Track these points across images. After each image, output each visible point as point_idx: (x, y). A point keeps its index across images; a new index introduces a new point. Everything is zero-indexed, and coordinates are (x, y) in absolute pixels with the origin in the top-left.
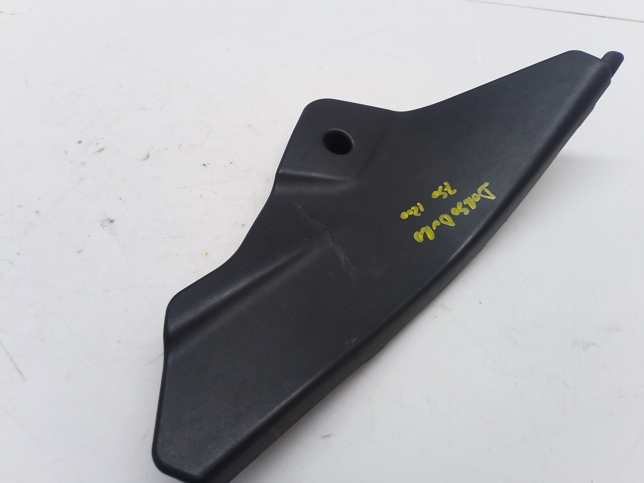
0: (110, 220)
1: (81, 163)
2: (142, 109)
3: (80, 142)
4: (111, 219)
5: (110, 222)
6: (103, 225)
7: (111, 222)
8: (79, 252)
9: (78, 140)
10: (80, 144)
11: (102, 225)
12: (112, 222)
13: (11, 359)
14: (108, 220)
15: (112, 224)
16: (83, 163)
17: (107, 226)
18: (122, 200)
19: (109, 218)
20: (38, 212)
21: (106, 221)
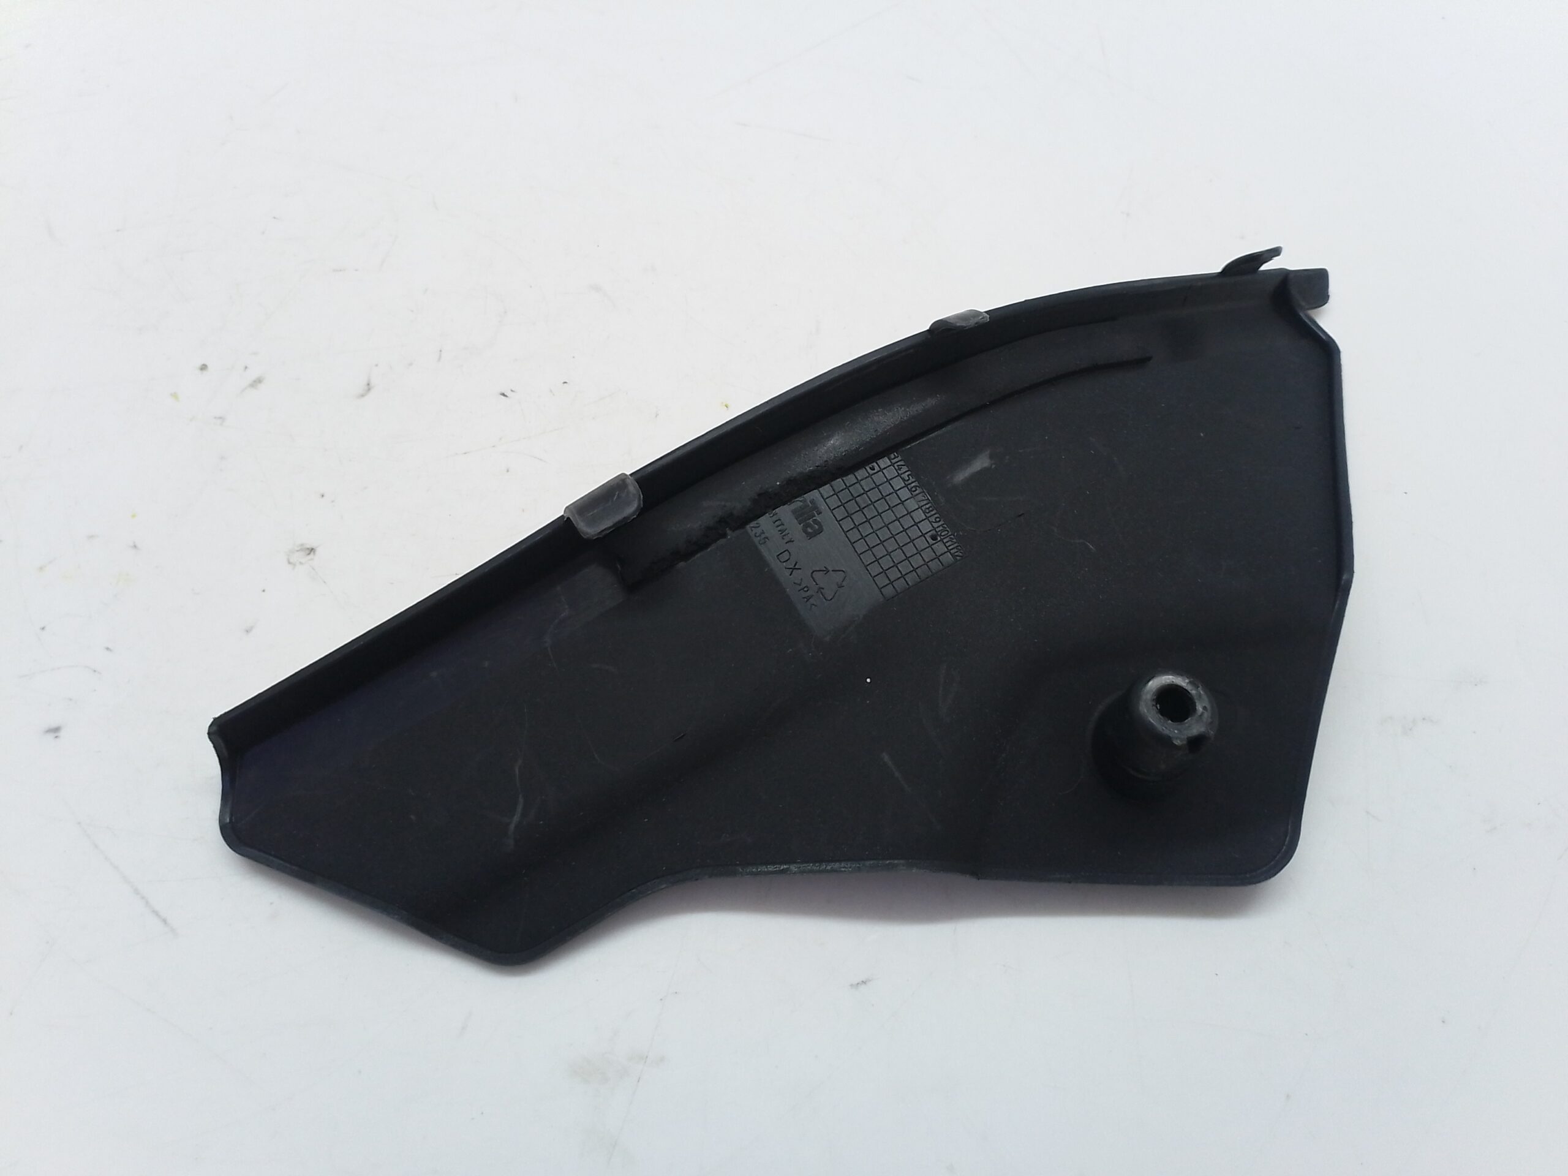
0: (308, 549)
1: (215, 418)
2: (335, 270)
3: (204, 367)
4: (308, 547)
5: (308, 552)
6: (291, 561)
7: (309, 554)
8: (248, 631)
9: (199, 363)
10: (205, 372)
11: (289, 563)
12: (312, 553)
13: (136, 891)
14: (301, 550)
15: (311, 556)
16: (220, 418)
17: (301, 563)
18: (324, 498)
19: (302, 545)
20: (135, 547)
21: (298, 551)
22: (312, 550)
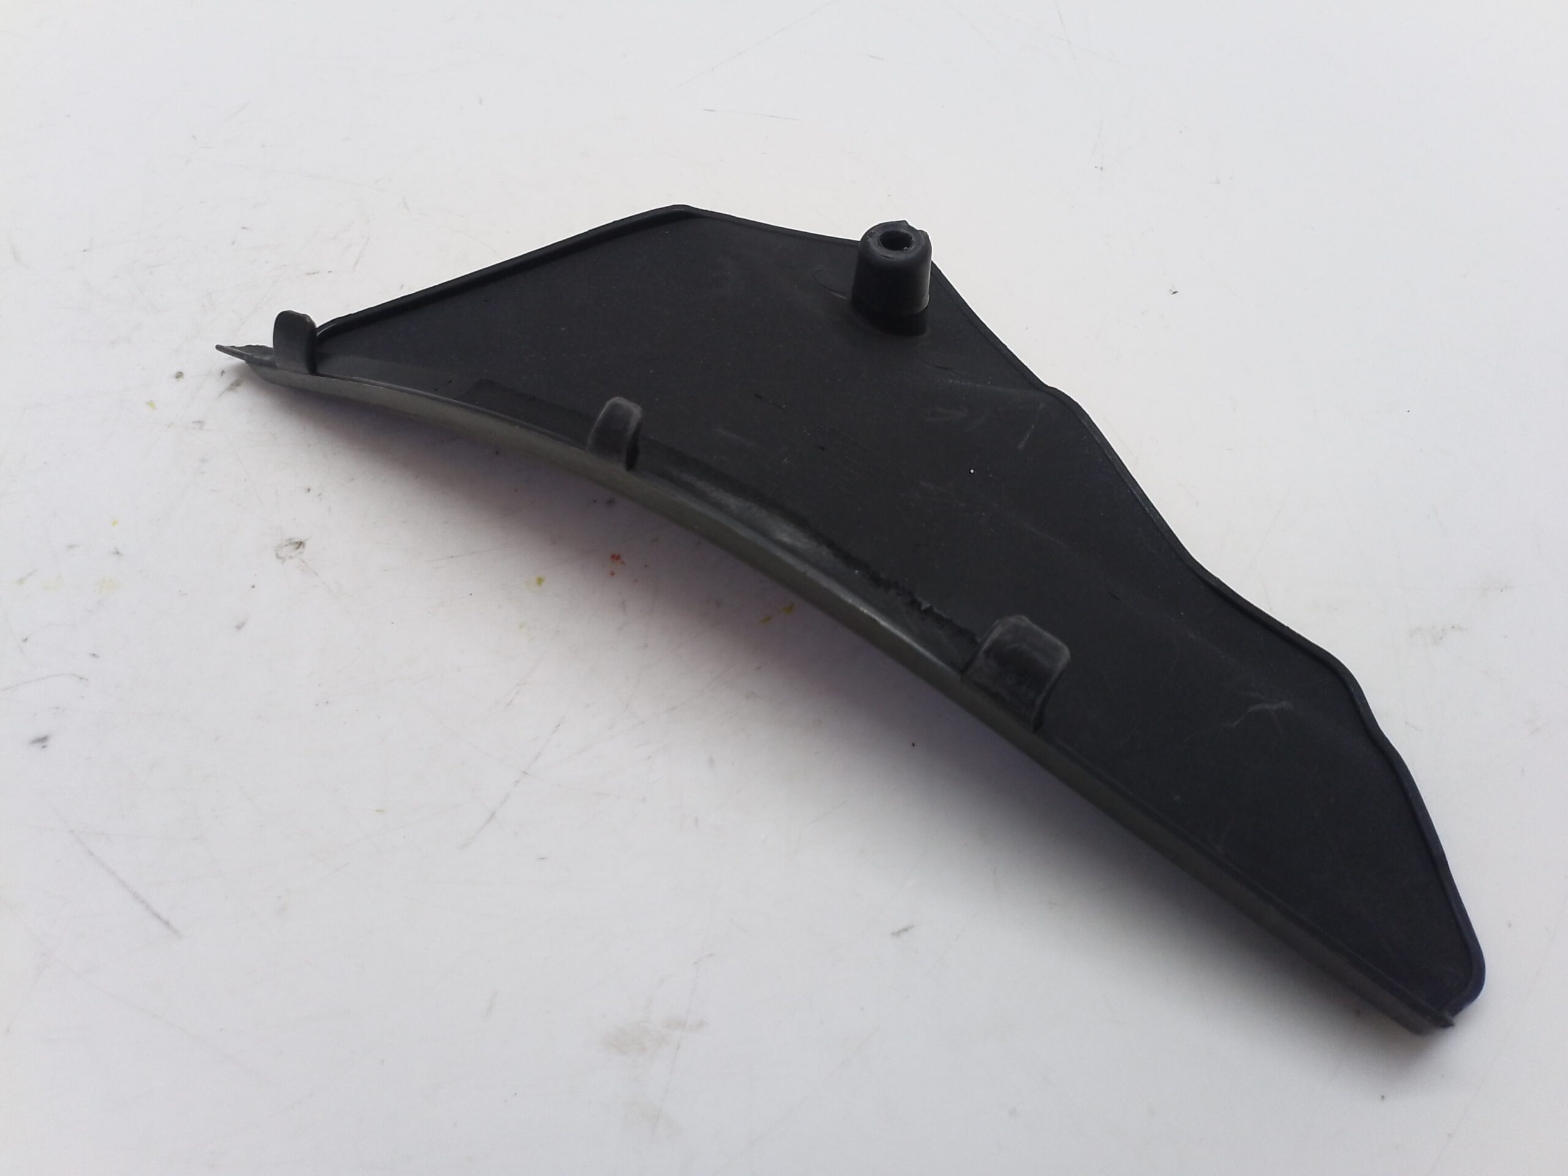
0: (297, 543)
1: (194, 422)
2: (308, 274)
3: (179, 375)
4: (297, 541)
5: (297, 545)
6: (281, 555)
7: (298, 548)
8: (239, 627)
9: (175, 371)
10: (181, 380)
11: (278, 557)
12: (301, 546)
13: (136, 896)
14: (291, 544)
15: (300, 549)
16: (199, 422)
17: (291, 557)
18: (311, 491)
19: (290, 539)
20: (118, 553)
21: (286, 545)
22: (300, 544)
